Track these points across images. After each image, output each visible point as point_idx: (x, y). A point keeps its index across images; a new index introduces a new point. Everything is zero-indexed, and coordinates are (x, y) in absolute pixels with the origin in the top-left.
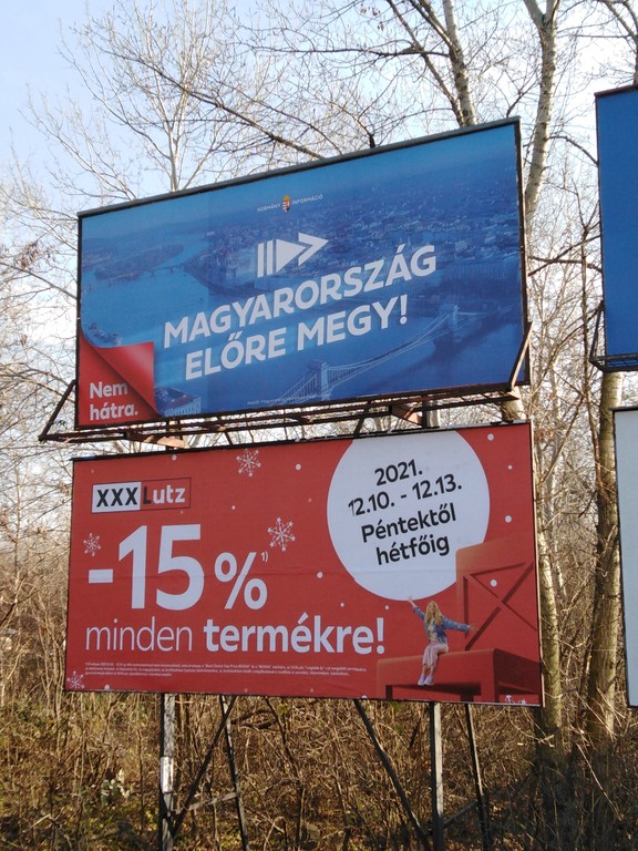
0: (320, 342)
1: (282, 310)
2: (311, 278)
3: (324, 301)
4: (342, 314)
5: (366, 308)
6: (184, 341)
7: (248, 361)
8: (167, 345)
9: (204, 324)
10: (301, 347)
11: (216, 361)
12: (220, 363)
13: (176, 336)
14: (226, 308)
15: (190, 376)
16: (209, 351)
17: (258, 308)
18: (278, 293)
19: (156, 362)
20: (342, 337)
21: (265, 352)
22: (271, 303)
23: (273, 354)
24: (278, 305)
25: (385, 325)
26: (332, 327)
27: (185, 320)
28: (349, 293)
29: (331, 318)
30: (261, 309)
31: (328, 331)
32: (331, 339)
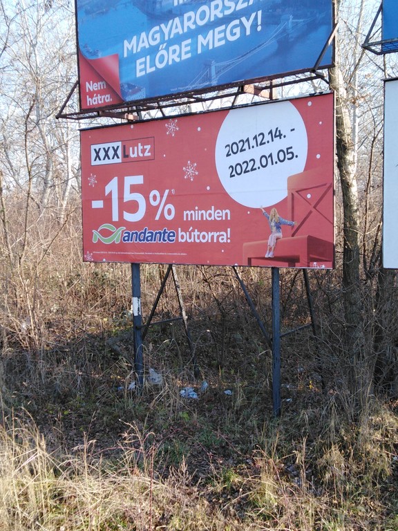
0: (211, 47)
1: (188, 27)
2: (205, 4)
3: (212, 19)
4: (223, 27)
5: (237, 22)
6: (135, 52)
7: (170, 63)
8: (125, 55)
9: (145, 40)
10: (199, 51)
11: (153, 64)
12: (155, 66)
13: (130, 49)
14: (157, 28)
15: (139, 74)
16: (148, 57)
17: (174, 27)
18: (186, 16)
19: (120, 67)
20: (223, 42)
21: (180, 56)
22: (182, 23)
23: (184, 57)
24: (186, 24)
25: (248, 33)
26: (217, 36)
27: (135, 38)
28: (227, 12)
29: (217, 30)
30: (177, 27)
31: (214, 40)
32: (217, 44)
